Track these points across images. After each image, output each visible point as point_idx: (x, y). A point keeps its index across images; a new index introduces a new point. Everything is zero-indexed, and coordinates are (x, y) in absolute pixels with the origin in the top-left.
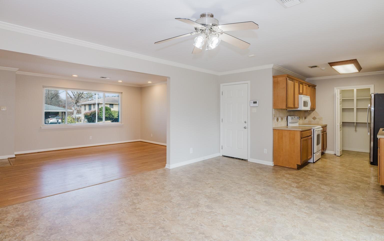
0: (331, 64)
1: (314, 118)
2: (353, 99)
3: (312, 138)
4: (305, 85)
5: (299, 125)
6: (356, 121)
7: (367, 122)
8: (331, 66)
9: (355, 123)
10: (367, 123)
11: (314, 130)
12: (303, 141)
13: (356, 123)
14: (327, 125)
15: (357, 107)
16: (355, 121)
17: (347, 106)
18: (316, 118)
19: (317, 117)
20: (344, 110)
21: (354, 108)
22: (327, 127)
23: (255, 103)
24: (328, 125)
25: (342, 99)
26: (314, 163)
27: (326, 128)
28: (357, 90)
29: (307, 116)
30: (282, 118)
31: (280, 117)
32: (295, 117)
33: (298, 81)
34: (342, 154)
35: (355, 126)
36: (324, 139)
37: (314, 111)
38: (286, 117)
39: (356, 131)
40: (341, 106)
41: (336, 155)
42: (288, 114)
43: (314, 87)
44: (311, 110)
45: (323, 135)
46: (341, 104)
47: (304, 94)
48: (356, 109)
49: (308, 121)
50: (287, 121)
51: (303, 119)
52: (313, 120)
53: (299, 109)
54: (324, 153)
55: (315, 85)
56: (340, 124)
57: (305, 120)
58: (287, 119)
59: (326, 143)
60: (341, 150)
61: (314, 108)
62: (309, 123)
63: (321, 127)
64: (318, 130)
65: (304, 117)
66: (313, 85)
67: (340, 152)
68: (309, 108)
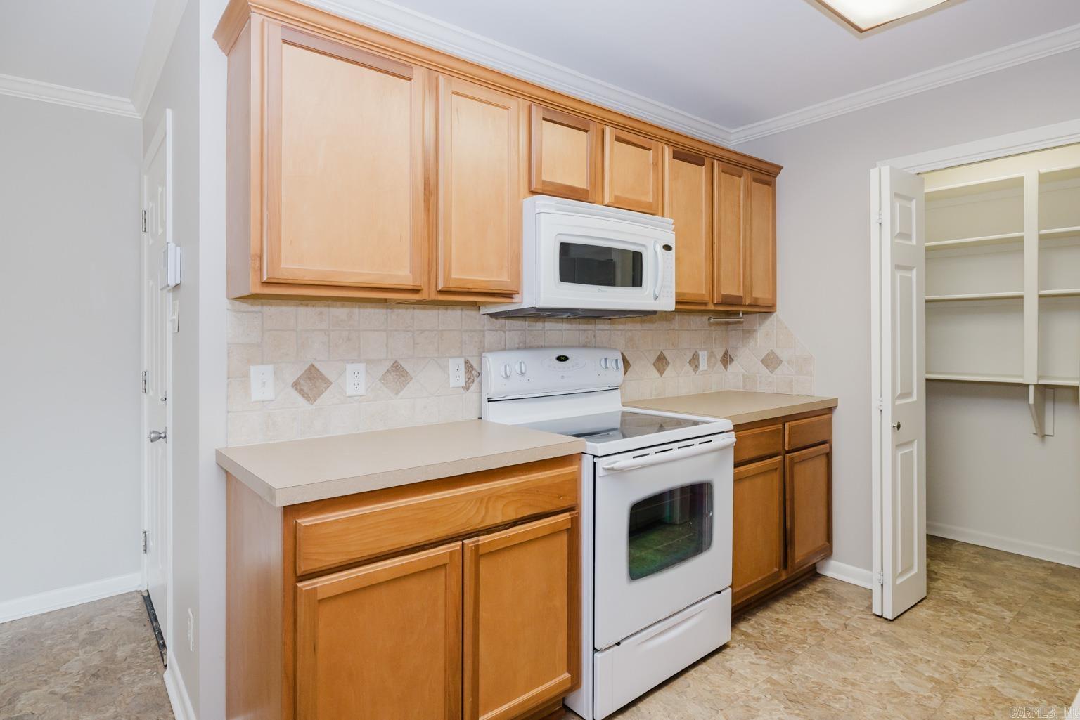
1: (771, 361)
2: (1021, 239)
3: (572, 532)
4: (618, 139)
5: (624, 405)
6: (1040, 377)
9: (1032, 389)
11: (594, 463)
12: (321, 600)
13: (1042, 389)
15: (1040, 287)
16: (1030, 377)
18: (781, 361)
19: (783, 354)
21: (1021, 297)
24: (840, 404)
28: (1044, 179)
29: (737, 348)
30: (396, 367)
31: (368, 362)
32: (562, 359)
33: (512, 93)
34: (929, 589)
35: (1033, 410)
36: (788, 497)
37: (772, 319)
38: (466, 362)
39: (1044, 436)
40: (906, 282)
41: (870, 607)
42: (490, 338)
43: (765, 174)
44: (745, 313)
45: (779, 472)
46: (914, 268)
47: (617, 198)
48: (1037, 296)
49: (743, 375)
50: (474, 387)
51: (697, 367)
52: (764, 369)
53: (527, 300)
54: (818, 571)
55: (760, 161)
56: (899, 402)
57: (726, 369)
58: (473, 373)
59: (823, 513)
60: (915, 570)
61: (756, 299)
62: (744, 387)
63: (733, 428)
64: (653, 457)
65: (711, 355)
66: (742, 160)
67: (896, 589)
68: (656, 298)
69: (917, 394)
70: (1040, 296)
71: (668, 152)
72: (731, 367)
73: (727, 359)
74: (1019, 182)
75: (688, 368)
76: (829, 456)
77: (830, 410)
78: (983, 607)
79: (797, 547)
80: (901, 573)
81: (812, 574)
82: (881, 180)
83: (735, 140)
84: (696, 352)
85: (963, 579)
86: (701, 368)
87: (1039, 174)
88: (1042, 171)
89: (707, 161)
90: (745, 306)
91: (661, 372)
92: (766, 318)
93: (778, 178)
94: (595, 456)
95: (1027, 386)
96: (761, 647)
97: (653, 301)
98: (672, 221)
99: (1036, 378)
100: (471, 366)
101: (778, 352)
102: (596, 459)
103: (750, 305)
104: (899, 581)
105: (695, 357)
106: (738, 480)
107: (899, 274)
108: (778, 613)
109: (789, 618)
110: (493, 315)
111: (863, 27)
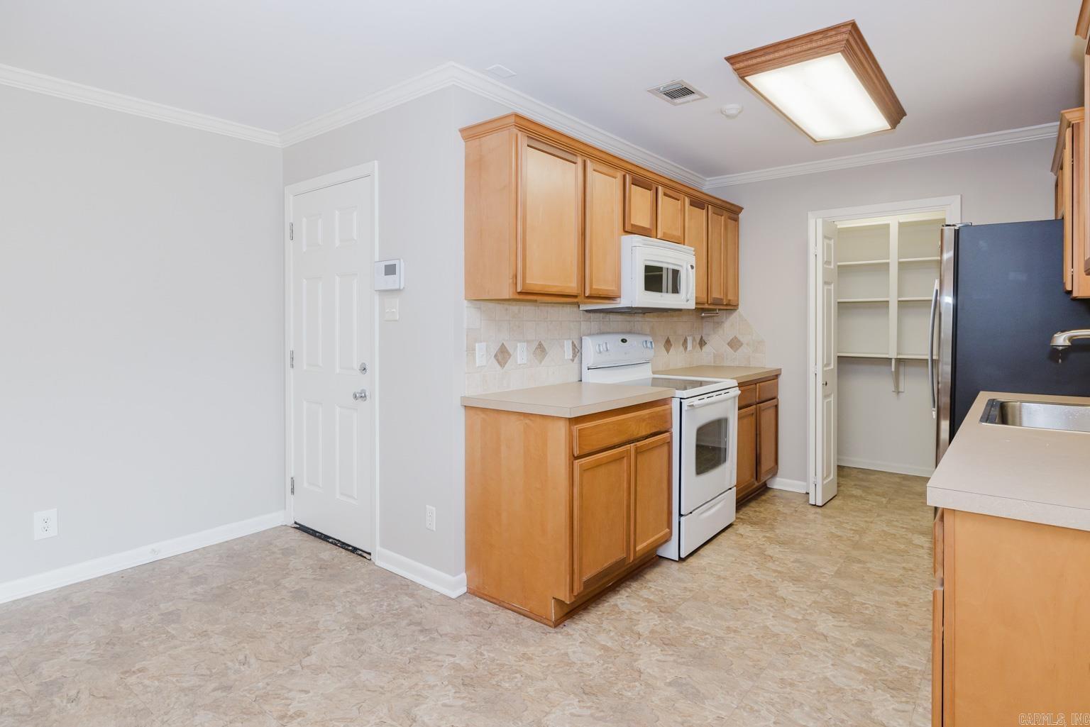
0: (742, 65)
1: (734, 344)
2: (888, 264)
3: (670, 444)
4: (665, 194)
5: (654, 373)
6: (898, 354)
7: (928, 357)
8: (742, 75)
9: (893, 362)
10: (927, 360)
11: (681, 403)
12: (584, 470)
13: (899, 361)
14: (780, 369)
15: (899, 297)
16: (893, 355)
17: (861, 292)
18: (742, 344)
19: (744, 339)
20: (844, 308)
21: (888, 302)
22: (781, 379)
23: (390, 270)
24: (783, 372)
25: (839, 266)
26: (681, 560)
27: (777, 385)
28: (902, 226)
29: (709, 335)
30: (540, 345)
31: (528, 342)
32: (624, 341)
33: (616, 167)
34: (838, 491)
35: (894, 374)
36: (758, 432)
37: (735, 315)
38: (573, 343)
39: (898, 392)
40: (829, 291)
41: (808, 500)
42: (584, 326)
43: (732, 212)
44: (719, 310)
45: (754, 416)
46: (832, 283)
47: (664, 233)
48: (897, 302)
49: (714, 354)
50: (576, 359)
51: (686, 348)
52: (729, 349)
53: (623, 302)
54: (768, 486)
55: (733, 205)
56: (825, 369)
57: (701, 349)
58: (577, 351)
59: (773, 447)
60: (832, 477)
61: (730, 300)
62: (714, 362)
63: (737, 385)
64: (706, 401)
65: (694, 340)
66: (724, 204)
67: (824, 487)
68: (688, 300)
69: (833, 365)
70: (899, 301)
71: (687, 201)
72: (705, 348)
73: (702, 343)
74: (887, 226)
75: (682, 348)
76: (777, 406)
77: (777, 376)
78: (869, 497)
79: (763, 466)
80: (827, 476)
81: (765, 488)
82: (815, 227)
83: (709, 186)
84: (686, 337)
85: (855, 485)
86: (688, 349)
87: (899, 223)
88: (901, 221)
89: (706, 206)
90: (723, 305)
91: (668, 351)
92: (732, 313)
93: (740, 215)
94: (681, 398)
95: (891, 359)
96: (753, 523)
97: (685, 303)
98: (693, 249)
99: (896, 354)
100: (575, 345)
101: (740, 338)
102: (682, 400)
103: (726, 305)
104: (825, 482)
105: (686, 341)
106: (740, 418)
107: (826, 287)
108: (753, 507)
109: (762, 509)
110: (587, 311)
111: (817, 140)
